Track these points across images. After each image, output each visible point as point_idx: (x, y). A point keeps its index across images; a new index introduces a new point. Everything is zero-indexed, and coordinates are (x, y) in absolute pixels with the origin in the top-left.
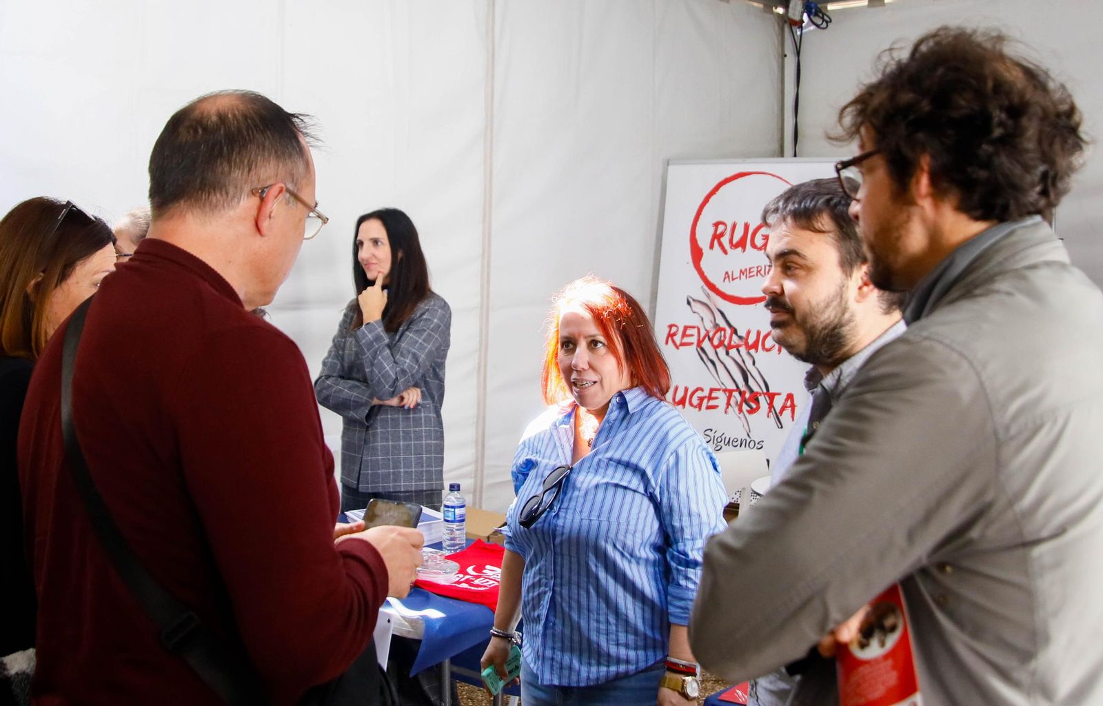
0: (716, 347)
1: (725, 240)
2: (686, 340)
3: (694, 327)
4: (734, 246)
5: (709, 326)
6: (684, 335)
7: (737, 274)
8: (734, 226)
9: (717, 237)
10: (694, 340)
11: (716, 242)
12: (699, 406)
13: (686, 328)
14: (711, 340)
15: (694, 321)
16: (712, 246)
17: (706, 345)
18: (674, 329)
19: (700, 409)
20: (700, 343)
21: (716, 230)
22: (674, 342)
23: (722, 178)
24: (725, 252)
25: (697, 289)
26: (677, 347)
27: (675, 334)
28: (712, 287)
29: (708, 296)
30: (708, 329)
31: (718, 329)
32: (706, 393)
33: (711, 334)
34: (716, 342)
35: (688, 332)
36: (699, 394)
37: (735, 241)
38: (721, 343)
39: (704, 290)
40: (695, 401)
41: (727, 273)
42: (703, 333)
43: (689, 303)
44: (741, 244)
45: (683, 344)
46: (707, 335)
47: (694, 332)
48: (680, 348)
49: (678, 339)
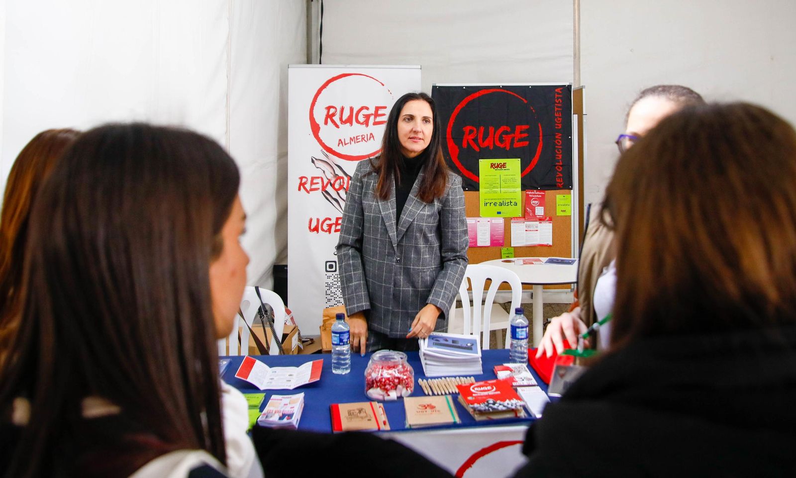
0: (337, 190)
1: (336, 118)
2: (314, 187)
3: (318, 178)
4: (343, 122)
5: (330, 176)
6: (312, 183)
7: (348, 141)
8: (342, 109)
9: (329, 117)
10: (320, 186)
11: (329, 120)
12: (329, 231)
13: (313, 178)
14: (333, 185)
15: (318, 173)
16: (326, 123)
17: (329, 189)
18: (304, 180)
19: (330, 232)
20: (324, 188)
21: (329, 111)
22: (305, 188)
23: (330, 77)
24: (337, 126)
25: (318, 152)
26: (308, 192)
27: (305, 183)
28: (330, 150)
29: (327, 156)
30: (329, 178)
31: (338, 177)
32: (333, 221)
33: (332, 182)
34: (337, 186)
35: (315, 181)
36: (328, 222)
37: (344, 118)
38: (341, 187)
39: (323, 153)
40: (325, 227)
41: (340, 140)
42: (326, 181)
43: (313, 161)
44: (349, 120)
45: (312, 190)
46: (329, 182)
47: (319, 181)
48: (310, 192)
49: (308, 186)
